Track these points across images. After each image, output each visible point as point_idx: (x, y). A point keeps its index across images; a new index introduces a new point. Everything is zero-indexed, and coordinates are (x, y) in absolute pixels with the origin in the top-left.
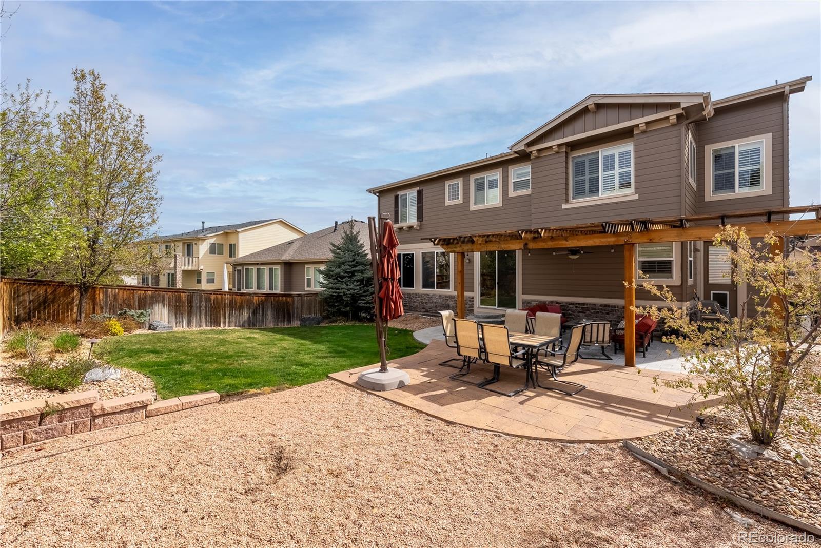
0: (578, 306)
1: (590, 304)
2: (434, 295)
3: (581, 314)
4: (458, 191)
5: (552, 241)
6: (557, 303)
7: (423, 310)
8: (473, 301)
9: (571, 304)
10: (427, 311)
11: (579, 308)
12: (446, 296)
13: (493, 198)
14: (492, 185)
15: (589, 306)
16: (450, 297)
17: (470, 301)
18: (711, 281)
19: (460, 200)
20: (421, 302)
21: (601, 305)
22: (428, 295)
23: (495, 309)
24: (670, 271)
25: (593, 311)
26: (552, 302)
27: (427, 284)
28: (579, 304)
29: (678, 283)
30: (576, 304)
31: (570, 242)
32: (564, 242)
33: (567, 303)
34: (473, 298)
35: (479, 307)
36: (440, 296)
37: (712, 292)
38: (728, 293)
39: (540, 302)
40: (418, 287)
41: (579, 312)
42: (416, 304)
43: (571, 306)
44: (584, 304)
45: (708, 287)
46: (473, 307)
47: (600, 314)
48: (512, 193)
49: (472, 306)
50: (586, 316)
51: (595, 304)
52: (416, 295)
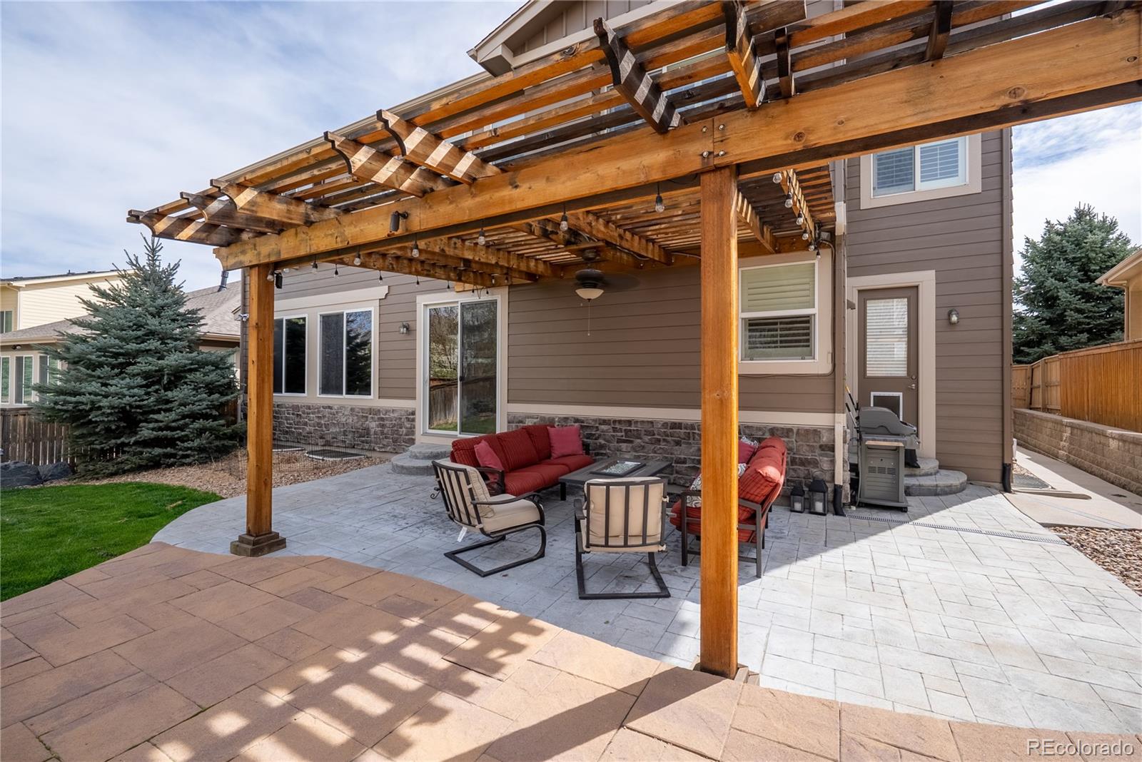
0: (618, 426)
1: (643, 422)
2: (341, 407)
3: (624, 446)
5: (474, 196)
6: (577, 420)
7: (321, 442)
8: (413, 420)
9: (605, 422)
11: (621, 430)
12: (363, 410)
15: (639, 427)
16: (371, 411)
17: (408, 419)
18: (871, 372)
20: (318, 424)
21: (665, 425)
22: (330, 408)
23: (455, 436)
24: (808, 341)
25: (647, 438)
26: (566, 419)
27: (329, 386)
28: (620, 422)
29: (826, 367)
30: (615, 422)
31: (524, 188)
32: (507, 192)
33: (595, 421)
34: (413, 413)
35: (425, 434)
36: (352, 410)
37: (873, 394)
38: (900, 394)
39: (543, 419)
40: (313, 394)
41: (620, 441)
42: (308, 429)
44: (629, 422)
45: (866, 382)
46: (413, 433)
47: (663, 445)
49: (411, 431)
50: (634, 449)
51: (652, 422)
52: (309, 407)
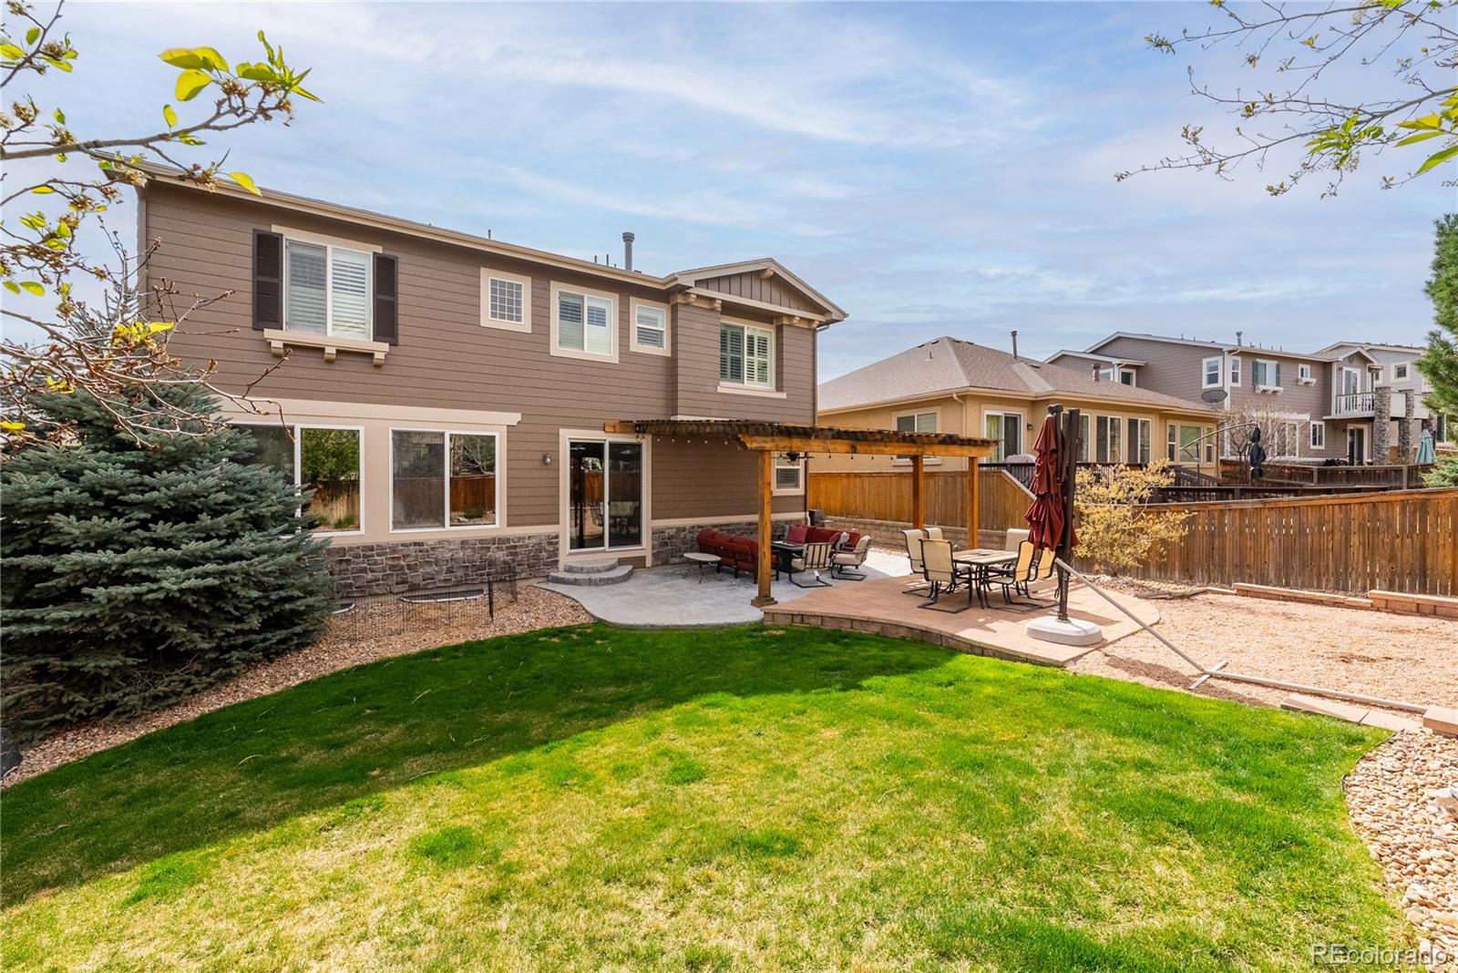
2: (441, 543)
4: (519, 303)
8: (557, 543)
10: (414, 587)
12: (481, 541)
13: (599, 344)
14: (598, 318)
16: (495, 541)
17: (551, 543)
19: (525, 325)
20: (392, 567)
22: (416, 544)
23: (604, 551)
29: (803, 493)
34: (557, 537)
35: (568, 554)
36: (461, 544)
40: (378, 527)
43: (716, 530)
46: (556, 555)
48: (635, 346)
49: (555, 553)
52: (371, 549)
